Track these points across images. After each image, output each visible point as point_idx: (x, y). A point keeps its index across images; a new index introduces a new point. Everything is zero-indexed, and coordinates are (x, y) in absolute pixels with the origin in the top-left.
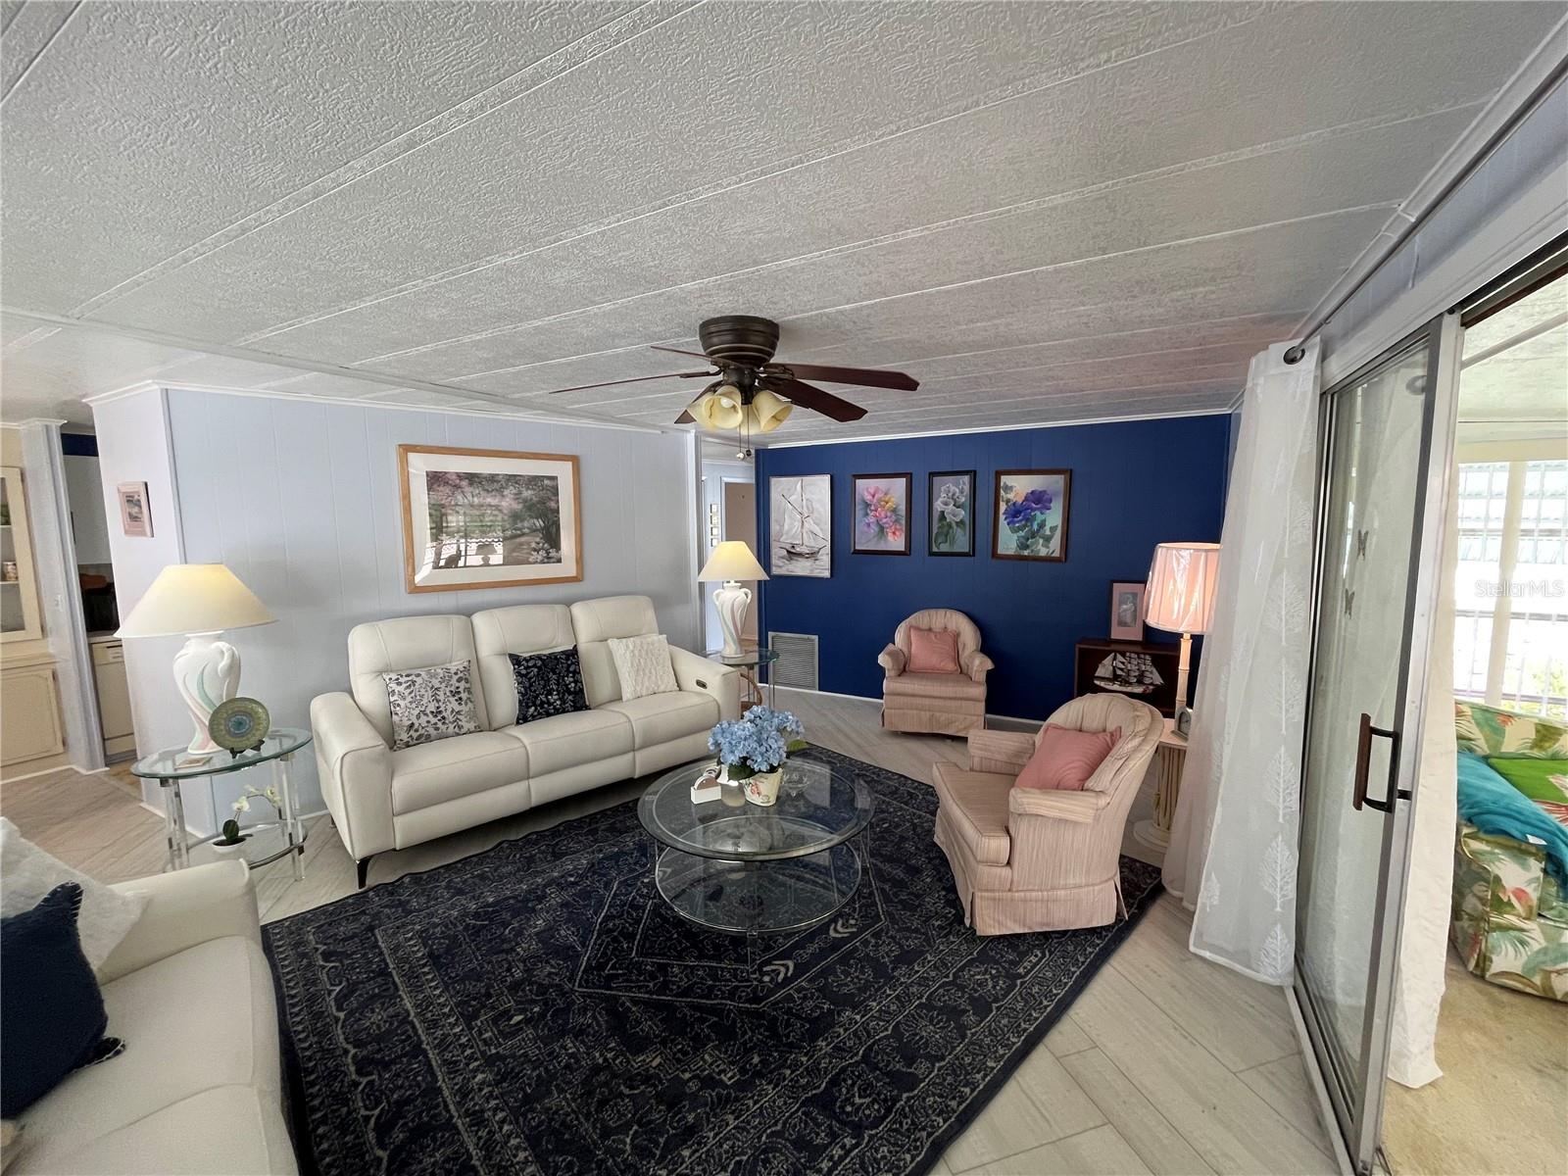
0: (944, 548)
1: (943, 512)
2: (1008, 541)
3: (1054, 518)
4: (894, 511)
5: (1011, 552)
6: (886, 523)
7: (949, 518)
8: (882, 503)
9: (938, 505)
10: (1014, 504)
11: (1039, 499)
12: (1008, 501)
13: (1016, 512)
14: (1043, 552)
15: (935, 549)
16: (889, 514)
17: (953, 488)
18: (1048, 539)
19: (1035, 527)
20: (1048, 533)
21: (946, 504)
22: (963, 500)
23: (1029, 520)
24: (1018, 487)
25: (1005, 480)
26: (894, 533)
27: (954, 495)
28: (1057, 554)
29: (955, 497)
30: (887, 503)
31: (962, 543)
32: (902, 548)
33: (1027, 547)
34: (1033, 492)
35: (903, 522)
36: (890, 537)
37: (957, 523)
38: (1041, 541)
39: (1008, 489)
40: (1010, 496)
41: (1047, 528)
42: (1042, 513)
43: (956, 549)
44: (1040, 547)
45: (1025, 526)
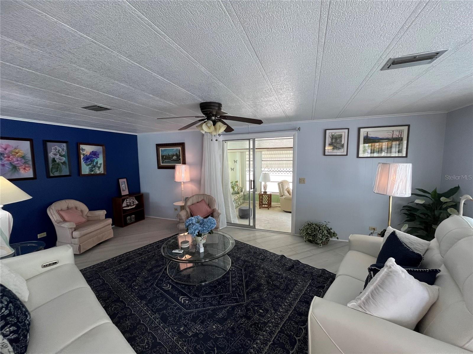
0: (57, 174)
1: (54, 159)
2: (85, 170)
3: (100, 160)
4: (23, 157)
5: (87, 173)
6: (18, 164)
7: (58, 161)
8: (13, 153)
9: (51, 155)
10: (86, 155)
11: (95, 154)
12: (84, 154)
13: (87, 158)
14: (98, 172)
15: (51, 175)
16: (19, 159)
17: (58, 148)
18: (99, 168)
19: (95, 164)
20: (99, 165)
21: (55, 155)
22: (64, 153)
23: (92, 161)
24: (87, 149)
25: (82, 146)
26: (24, 169)
27: (59, 151)
28: (103, 172)
29: (60, 152)
30: (17, 153)
31: (65, 171)
32: (31, 176)
33: (93, 171)
34: (92, 152)
35: (31, 163)
36: (22, 171)
37: (62, 163)
38: (97, 168)
39: (83, 150)
40: (84, 153)
41: (99, 164)
42: (96, 159)
43: (63, 174)
44: (97, 170)
45: (91, 164)
